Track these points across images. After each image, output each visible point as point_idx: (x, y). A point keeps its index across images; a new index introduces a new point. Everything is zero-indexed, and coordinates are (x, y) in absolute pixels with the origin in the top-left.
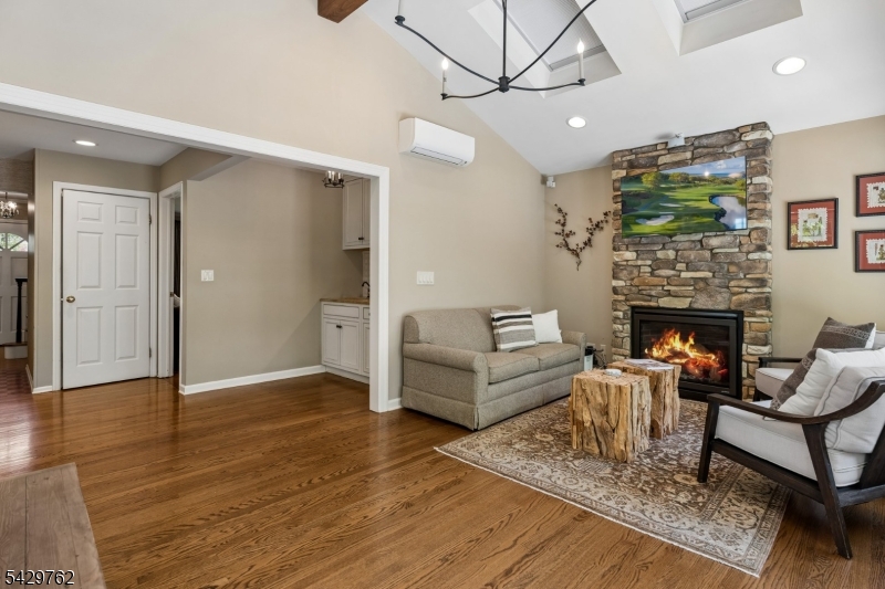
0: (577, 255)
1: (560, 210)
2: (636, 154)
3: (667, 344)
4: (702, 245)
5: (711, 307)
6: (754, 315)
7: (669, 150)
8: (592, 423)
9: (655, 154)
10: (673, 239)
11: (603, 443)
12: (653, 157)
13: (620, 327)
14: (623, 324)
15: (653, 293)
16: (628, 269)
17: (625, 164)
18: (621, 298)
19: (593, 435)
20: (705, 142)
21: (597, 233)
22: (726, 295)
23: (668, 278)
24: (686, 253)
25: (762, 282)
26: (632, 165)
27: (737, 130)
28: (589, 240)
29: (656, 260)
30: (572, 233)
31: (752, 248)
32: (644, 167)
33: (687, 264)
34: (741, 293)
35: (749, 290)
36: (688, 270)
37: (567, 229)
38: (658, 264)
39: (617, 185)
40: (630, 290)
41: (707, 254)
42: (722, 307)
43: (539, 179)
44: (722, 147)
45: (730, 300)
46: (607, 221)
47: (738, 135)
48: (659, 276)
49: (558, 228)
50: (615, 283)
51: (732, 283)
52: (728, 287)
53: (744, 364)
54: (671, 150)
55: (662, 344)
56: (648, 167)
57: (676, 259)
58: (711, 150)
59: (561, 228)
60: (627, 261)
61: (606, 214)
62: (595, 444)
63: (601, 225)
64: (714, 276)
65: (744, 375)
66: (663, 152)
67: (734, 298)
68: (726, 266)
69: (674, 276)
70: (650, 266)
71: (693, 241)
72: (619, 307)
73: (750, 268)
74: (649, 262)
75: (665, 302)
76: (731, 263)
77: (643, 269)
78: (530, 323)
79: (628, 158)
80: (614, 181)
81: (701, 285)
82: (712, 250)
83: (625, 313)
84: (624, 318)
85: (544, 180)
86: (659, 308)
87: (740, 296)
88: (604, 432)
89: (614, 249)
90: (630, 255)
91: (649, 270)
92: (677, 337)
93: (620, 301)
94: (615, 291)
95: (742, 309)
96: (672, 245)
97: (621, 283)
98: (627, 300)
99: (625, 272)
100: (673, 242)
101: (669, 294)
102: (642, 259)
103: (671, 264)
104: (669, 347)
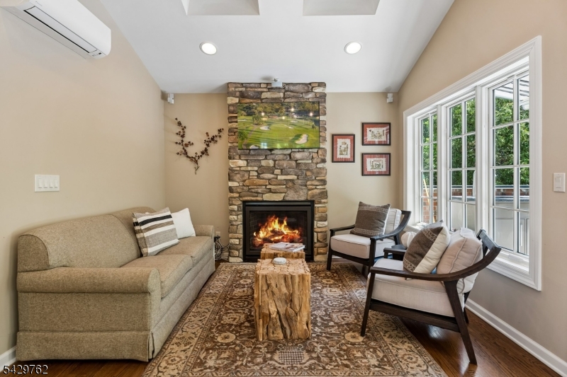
0: (196, 162)
1: (179, 124)
2: (246, 87)
3: (270, 227)
4: (290, 158)
5: (296, 199)
6: (320, 203)
7: (269, 89)
8: (278, 312)
9: (259, 90)
10: (273, 152)
11: (288, 328)
12: (258, 92)
13: (235, 217)
14: (237, 215)
15: (260, 191)
16: (241, 173)
17: (238, 94)
18: (236, 195)
19: (279, 323)
20: (292, 88)
21: (212, 144)
22: (305, 191)
23: (269, 180)
24: (281, 162)
25: (324, 182)
26: (242, 95)
27: (310, 84)
28: (206, 150)
29: (260, 167)
30: (190, 144)
31: (319, 160)
32: (252, 98)
33: (282, 170)
34: (313, 189)
35: (318, 187)
36: (282, 174)
37: (186, 140)
38: (261, 171)
39: (232, 108)
40: (243, 189)
41: (294, 164)
42: (303, 198)
43: (159, 95)
44: (302, 93)
45: (307, 194)
46: (220, 136)
47: (310, 87)
48: (263, 179)
49: (178, 139)
50: (231, 184)
51: (309, 183)
52: (306, 186)
53: (315, 234)
54: (271, 89)
55: (266, 227)
56: (255, 99)
57: (274, 166)
58: (295, 94)
59: (181, 139)
60: (240, 167)
61: (220, 131)
62: (280, 331)
63: (215, 139)
64: (298, 178)
65: (315, 240)
66: (265, 90)
67: (310, 192)
68: (305, 171)
69: (273, 178)
70: (256, 171)
71: (285, 155)
72: (234, 202)
73: (318, 173)
74: (256, 168)
75: (267, 197)
76: (308, 170)
77: (252, 173)
78: (172, 223)
79: (240, 89)
80: (229, 105)
81: (290, 184)
82: (296, 161)
83: (239, 207)
84: (238, 210)
85: (164, 96)
86: (263, 201)
87: (313, 191)
88: (288, 318)
89: (230, 158)
90: (242, 163)
91: (256, 174)
92: (277, 221)
93: (235, 198)
94: (231, 190)
95: (314, 199)
96: (272, 157)
97: (235, 184)
98: (240, 197)
99: (238, 175)
100: (272, 154)
101: (270, 191)
102: (251, 166)
103: (271, 170)
104: (271, 229)
